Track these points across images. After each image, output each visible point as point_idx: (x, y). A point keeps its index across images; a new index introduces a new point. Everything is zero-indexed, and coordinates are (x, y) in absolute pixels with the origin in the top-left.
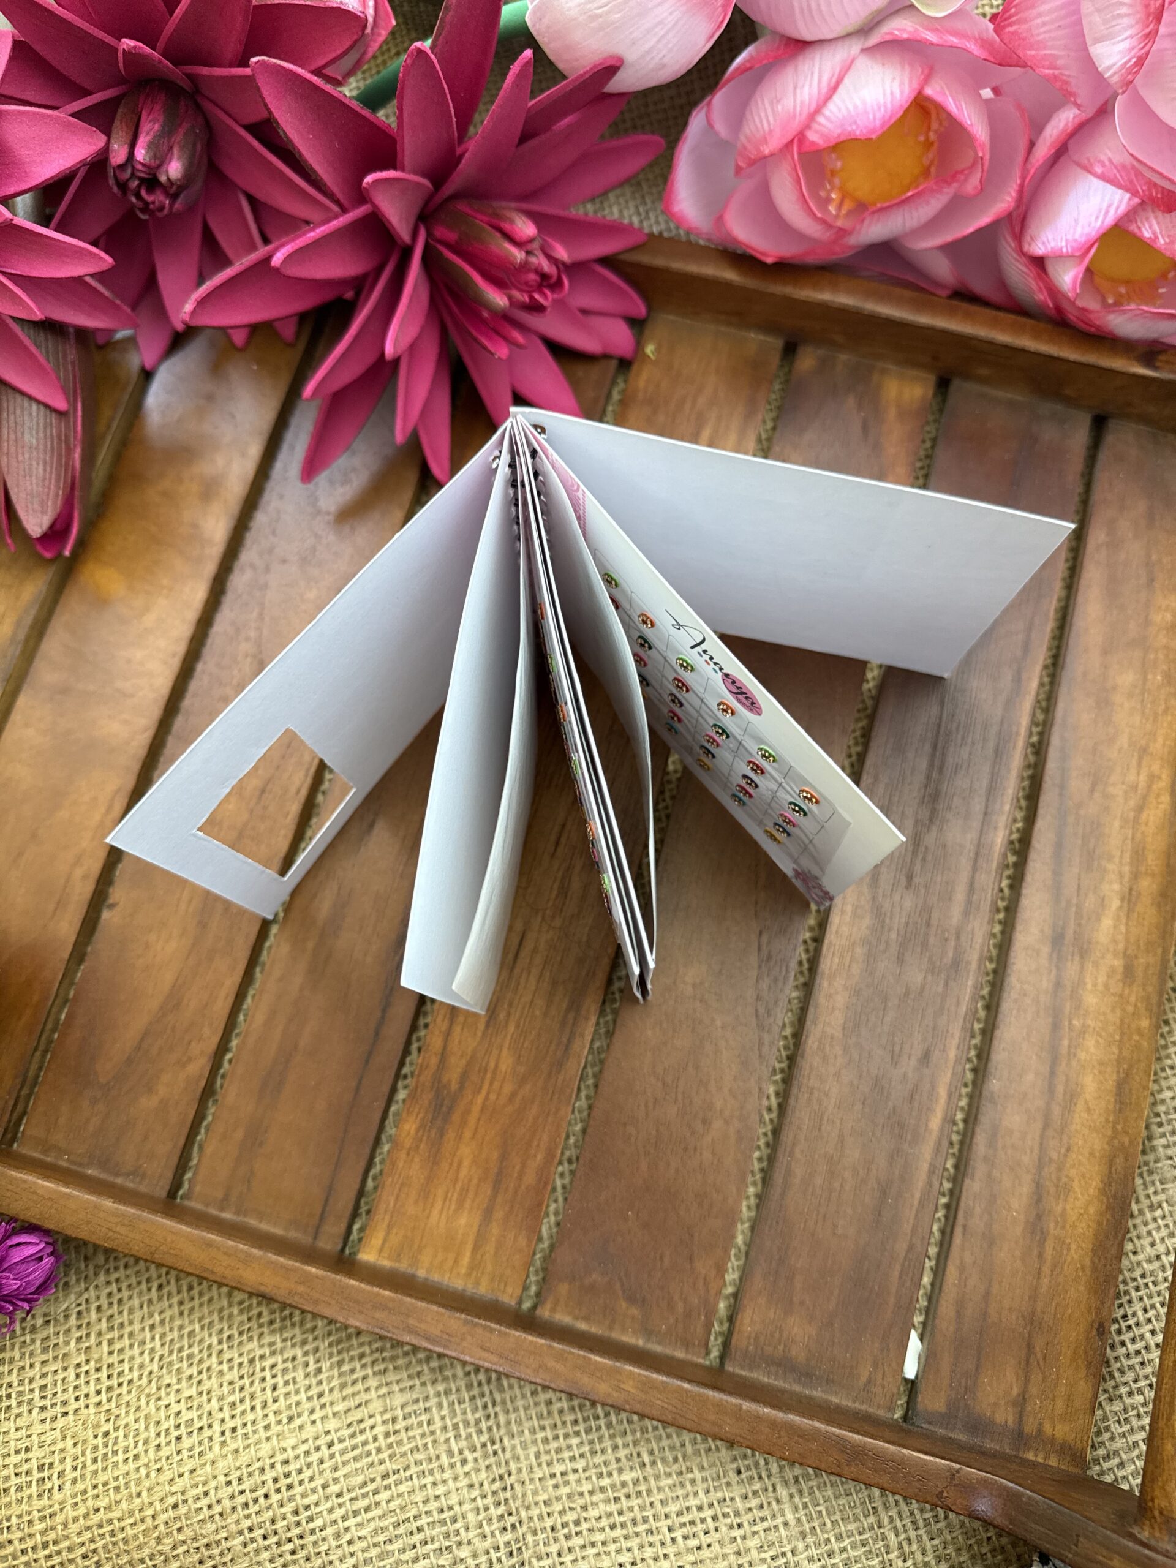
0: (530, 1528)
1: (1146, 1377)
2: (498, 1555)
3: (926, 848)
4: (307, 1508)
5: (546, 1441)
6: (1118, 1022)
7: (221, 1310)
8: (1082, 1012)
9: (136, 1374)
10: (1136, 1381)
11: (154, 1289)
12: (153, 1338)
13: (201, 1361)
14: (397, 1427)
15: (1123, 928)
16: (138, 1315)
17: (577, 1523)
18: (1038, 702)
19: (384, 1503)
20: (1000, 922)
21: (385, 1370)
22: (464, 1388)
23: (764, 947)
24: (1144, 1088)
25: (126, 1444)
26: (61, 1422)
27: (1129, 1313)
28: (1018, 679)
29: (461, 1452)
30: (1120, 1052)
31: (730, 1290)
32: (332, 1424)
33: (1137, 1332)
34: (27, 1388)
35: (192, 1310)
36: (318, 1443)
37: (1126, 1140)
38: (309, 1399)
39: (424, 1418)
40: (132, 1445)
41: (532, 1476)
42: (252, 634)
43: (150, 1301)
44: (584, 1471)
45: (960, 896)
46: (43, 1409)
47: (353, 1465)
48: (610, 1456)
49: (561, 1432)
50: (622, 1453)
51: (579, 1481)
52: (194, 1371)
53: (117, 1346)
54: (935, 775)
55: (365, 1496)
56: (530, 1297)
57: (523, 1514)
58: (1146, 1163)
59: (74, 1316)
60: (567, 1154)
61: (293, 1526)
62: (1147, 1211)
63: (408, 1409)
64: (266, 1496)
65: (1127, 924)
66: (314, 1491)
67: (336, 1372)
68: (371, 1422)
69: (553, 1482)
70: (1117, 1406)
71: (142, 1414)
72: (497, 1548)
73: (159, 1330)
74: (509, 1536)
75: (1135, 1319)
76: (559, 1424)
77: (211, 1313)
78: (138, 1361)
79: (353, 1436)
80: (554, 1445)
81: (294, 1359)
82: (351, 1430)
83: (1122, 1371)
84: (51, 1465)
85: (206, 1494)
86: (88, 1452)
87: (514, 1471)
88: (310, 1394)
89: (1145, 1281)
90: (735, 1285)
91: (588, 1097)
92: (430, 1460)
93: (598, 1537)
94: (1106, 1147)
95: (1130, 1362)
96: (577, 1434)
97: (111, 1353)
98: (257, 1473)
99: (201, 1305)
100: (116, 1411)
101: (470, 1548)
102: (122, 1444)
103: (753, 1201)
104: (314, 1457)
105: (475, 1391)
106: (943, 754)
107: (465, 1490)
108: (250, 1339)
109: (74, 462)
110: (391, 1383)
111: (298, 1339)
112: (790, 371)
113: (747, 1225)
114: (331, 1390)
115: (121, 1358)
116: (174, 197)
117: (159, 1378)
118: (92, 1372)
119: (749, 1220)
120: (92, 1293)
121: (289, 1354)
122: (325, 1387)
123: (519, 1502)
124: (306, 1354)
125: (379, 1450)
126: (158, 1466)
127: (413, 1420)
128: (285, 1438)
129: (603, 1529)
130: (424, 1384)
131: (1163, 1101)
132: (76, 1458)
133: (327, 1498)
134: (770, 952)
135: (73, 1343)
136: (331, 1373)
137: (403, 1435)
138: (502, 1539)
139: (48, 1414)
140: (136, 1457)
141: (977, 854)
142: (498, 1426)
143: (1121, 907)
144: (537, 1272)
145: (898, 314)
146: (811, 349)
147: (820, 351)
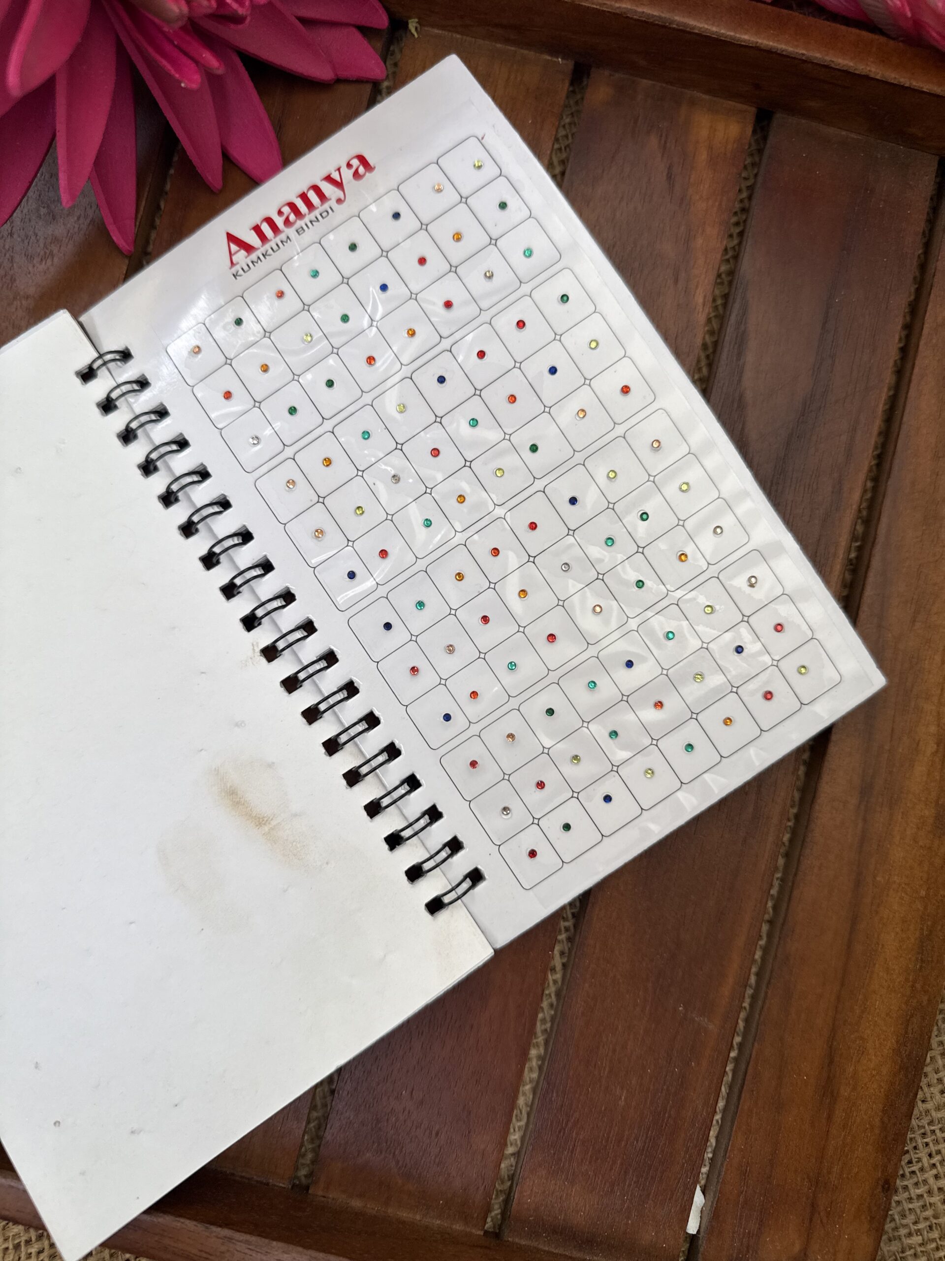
1: (926, 1219)
6: (925, 878)
8: (887, 867)
10: (915, 1223)
15: (937, 775)
27: (914, 1160)
28: (838, 489)
30: (925, 908)
33: (920, 1177)
37: (926, 998)
70: (895, 1247)
75: (920, 1165)
83: (904, 1216)
89: (933, 1128)
94: (904, 1006)
95: (911, 1206)
103: (534, 1063)
113: (528, 1087)
119: (531, 1081)
143: (937, 752)
144: (312, 1141)
145: (714, 29)
146: (607, 73)
147: (617, 75)
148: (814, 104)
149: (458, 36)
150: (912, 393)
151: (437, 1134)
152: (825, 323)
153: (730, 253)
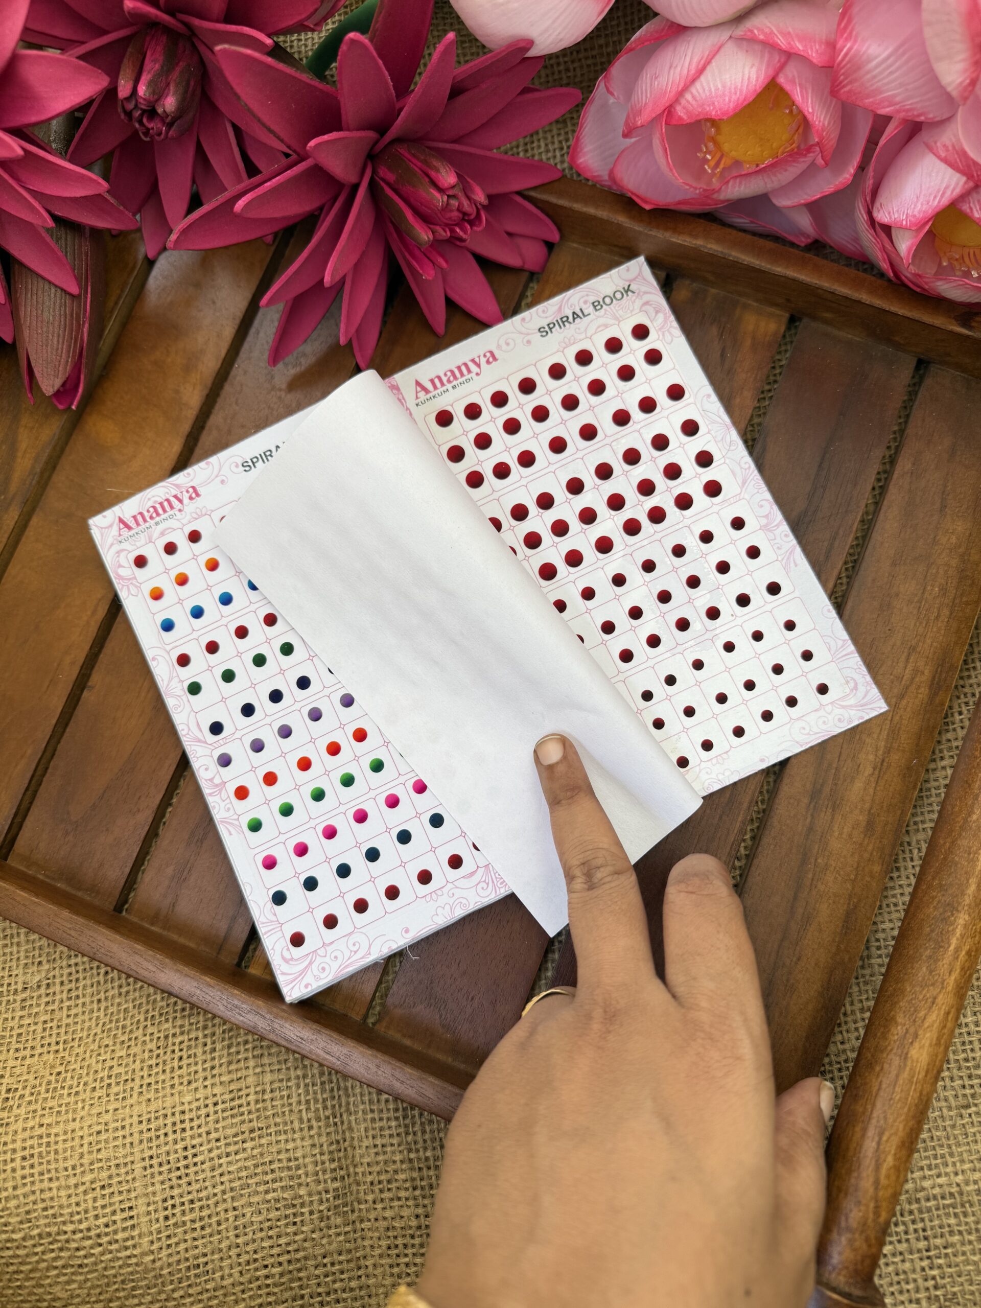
0: (355, 1180)
2: (328, 1196)
4: (193, 1147)
5: (373, 1120)
6: (855, 866)
7: (149, 996)
8: (827, 853)
9: (85, 1034)
11: (102, 975)
12: (99, 1009)
13: (131, 1031)
14: (266, 1097)
15: (871, 791)
16: (89, 990)
17: (389, 1182)
19: (249, 1150)
21: (262, 1055)
22: (317, 1075)
24: (869, 919)
25: (71, 1083)
26: (28, 1061)
29: (309, 1121)
30: (853, 889)
32: (217, 1090)
34: (8, 1034)
35: (128, 992)
36: (207, 1102)
37: (847, 958)
38: (204, 1070)
39: (284, 1093)
40: (75, 1084)
41: (361, 1144)
43: (99, 982)
44: (399, 1145)
46: (17, 1050)
47: (229, 1121)
48: (419, 1137)
49: (385, 1116)
50: (427, 1136)
51: (393, 1152)
52: (126, 1037)
53: (73, 1012)
55: (236, 1143)
56: (373, 1014)
57: (351, 1170)
58: (863, 976)
59: (44, 987)
61: (181, 1159)
62: (858, 1012)
63: (276, 1085)
64: (166, 1134)
65: (875, 788)
66: (200, 1135)
67: (225, 1052)
68: (248, 1091)
69: (376, 1150)
71: (86, 1064)
72: (327, 1192)
73: (103, 1005)
74: (337, 1184)
76: (385, 1110)
77: (141, 996)
78: (87, 1024)
79: (232, 1100)
80: (378, 1124)
81: (197, 1039)
82: (232, 1096)
84: (16, 1089)
85: (123, 1127)
86: (44, 1084)
87: (348, 1139)
88: (205, 1066)
92: (286, 1124)
93: (402, 1194)
94: (829, 960)
96: (397, 1119)
97: (68, 1016)
98: (161, 1118)
99: (135, 990)
100: (67, 1058)
101: (308, 1189)
102: (69, 1082)
104: (203, 1112)
105: (325, 1078)
107: (308, 1149)
108: (167, 1020)
109: (82, 335)
110: (265, 1065)
111: (200, 1025)
114: (221, 1065)
115: (76, 1020)
116: (170, 125)
117: (101, 1039)
118: (54, 1028)
120: (57, 972)
121: (193, 1035)
122: (216, 1062)
123: (349, 1162)
124: (205, 1036)
125: (250, 1112)
126: (92, 1102)
127: (277, 1094)
128: (184, 1096)
129: (407, 1189)
130: (288, 1069)
131: (884, 930)
132: (34, 1087)
133: (209, 1142)
135: (42, 1006)
136: (222, 1053)
137: (268, 1104)
138: (332, 1186)
139: (20, 1054)
140: (77, 1093)
142: (340, 1106)
143: (873, 774)
144: (382, 997)
145: (758, 262)
146: (687, 282)
147: (694, 285)
148: (827, 315)
149: (590, 250)
150: (881, 516)
151: (472, 999)
152: (821, 463)
153: (762, 411)
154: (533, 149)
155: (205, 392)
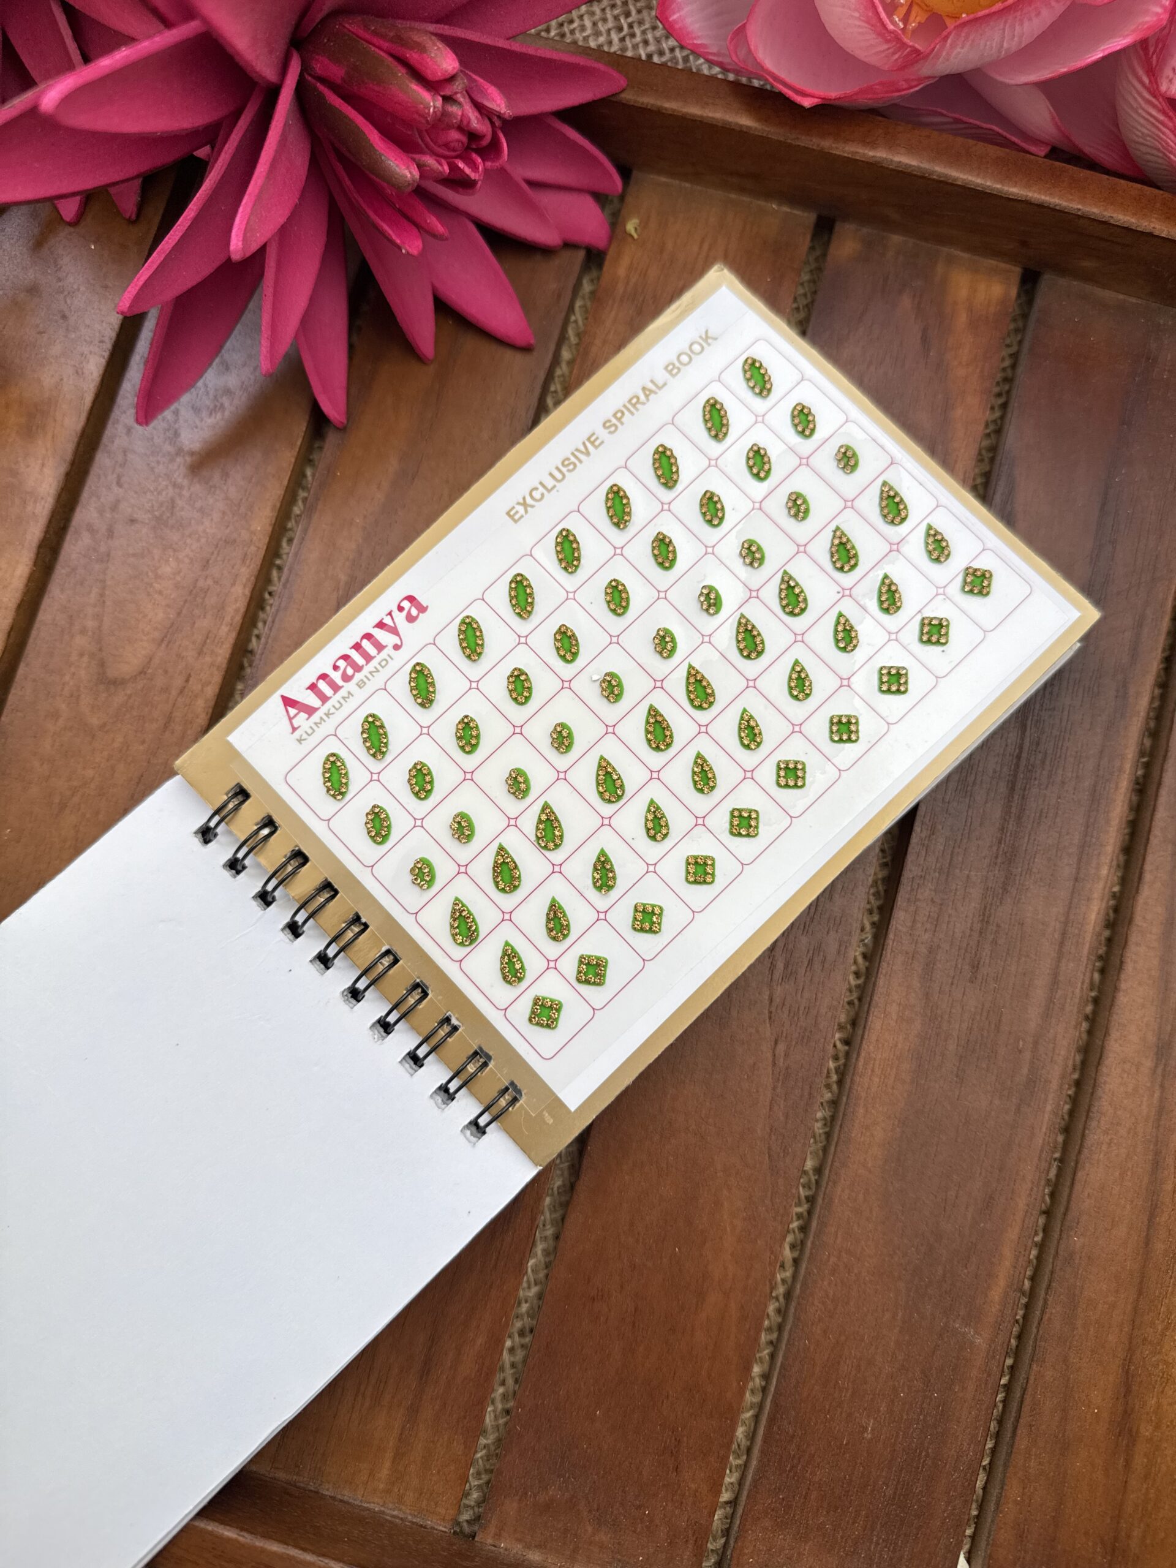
3: (998, 926)
18: (1147, 723)
20: (1087, 1018)
23: (781, 1062)
28: (1122, 693)
31: (725, 1496)
42: (90, 624)
45: (1039, 994)
54: (1011, 826)
56: (468, 1506)
60: (518, 1324)
90: (733, 1491)
91: (546, 1253)
106: (1023, 798)
112: (824, 255)
119: (752, 1407)
134: (787, 1069)
141: (1064, 934)
144: (479, 1474)
146: (854, 227)
147: (865, 230)
148: (1088, 264)
152: (1104, 505)
154: (572, 32)
155: (63, 469)
